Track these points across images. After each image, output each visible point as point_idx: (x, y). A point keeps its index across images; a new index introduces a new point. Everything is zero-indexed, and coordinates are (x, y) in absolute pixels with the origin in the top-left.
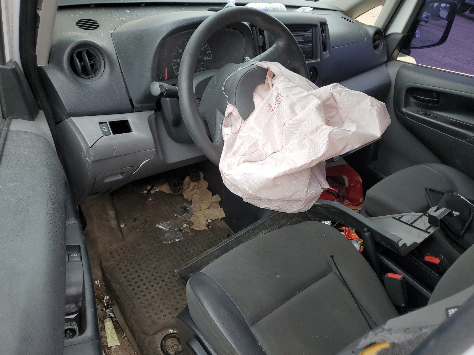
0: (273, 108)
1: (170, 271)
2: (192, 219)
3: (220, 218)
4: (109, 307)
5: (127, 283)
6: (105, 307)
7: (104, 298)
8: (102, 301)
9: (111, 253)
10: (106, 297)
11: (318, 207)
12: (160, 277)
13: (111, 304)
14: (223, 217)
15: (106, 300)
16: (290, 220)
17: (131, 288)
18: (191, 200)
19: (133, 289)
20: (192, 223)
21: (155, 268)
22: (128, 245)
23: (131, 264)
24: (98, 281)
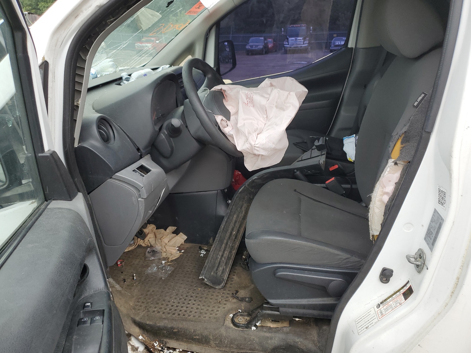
0: (247, 103)
1: (189, 289)
2: (164, 255)
3: (183, 241)
4: (164, 348)
5: (169, 315)
6: (161, 351)
7: (154, 345)
8: (155, 349)
9: (134, 309)
10: (155, 344)
11: (255, 181)
12: (187, 296)
13: (163, 345)
14: (185, 239)
15: (157, 346)
16: (244, 200)
17: (176, 315)
18: (151, 244)
19: (179, 314)
20: (167, 258)
21: (177, 295)
22: (140, 297)
23: (158, 304)
24: (141, 336)
